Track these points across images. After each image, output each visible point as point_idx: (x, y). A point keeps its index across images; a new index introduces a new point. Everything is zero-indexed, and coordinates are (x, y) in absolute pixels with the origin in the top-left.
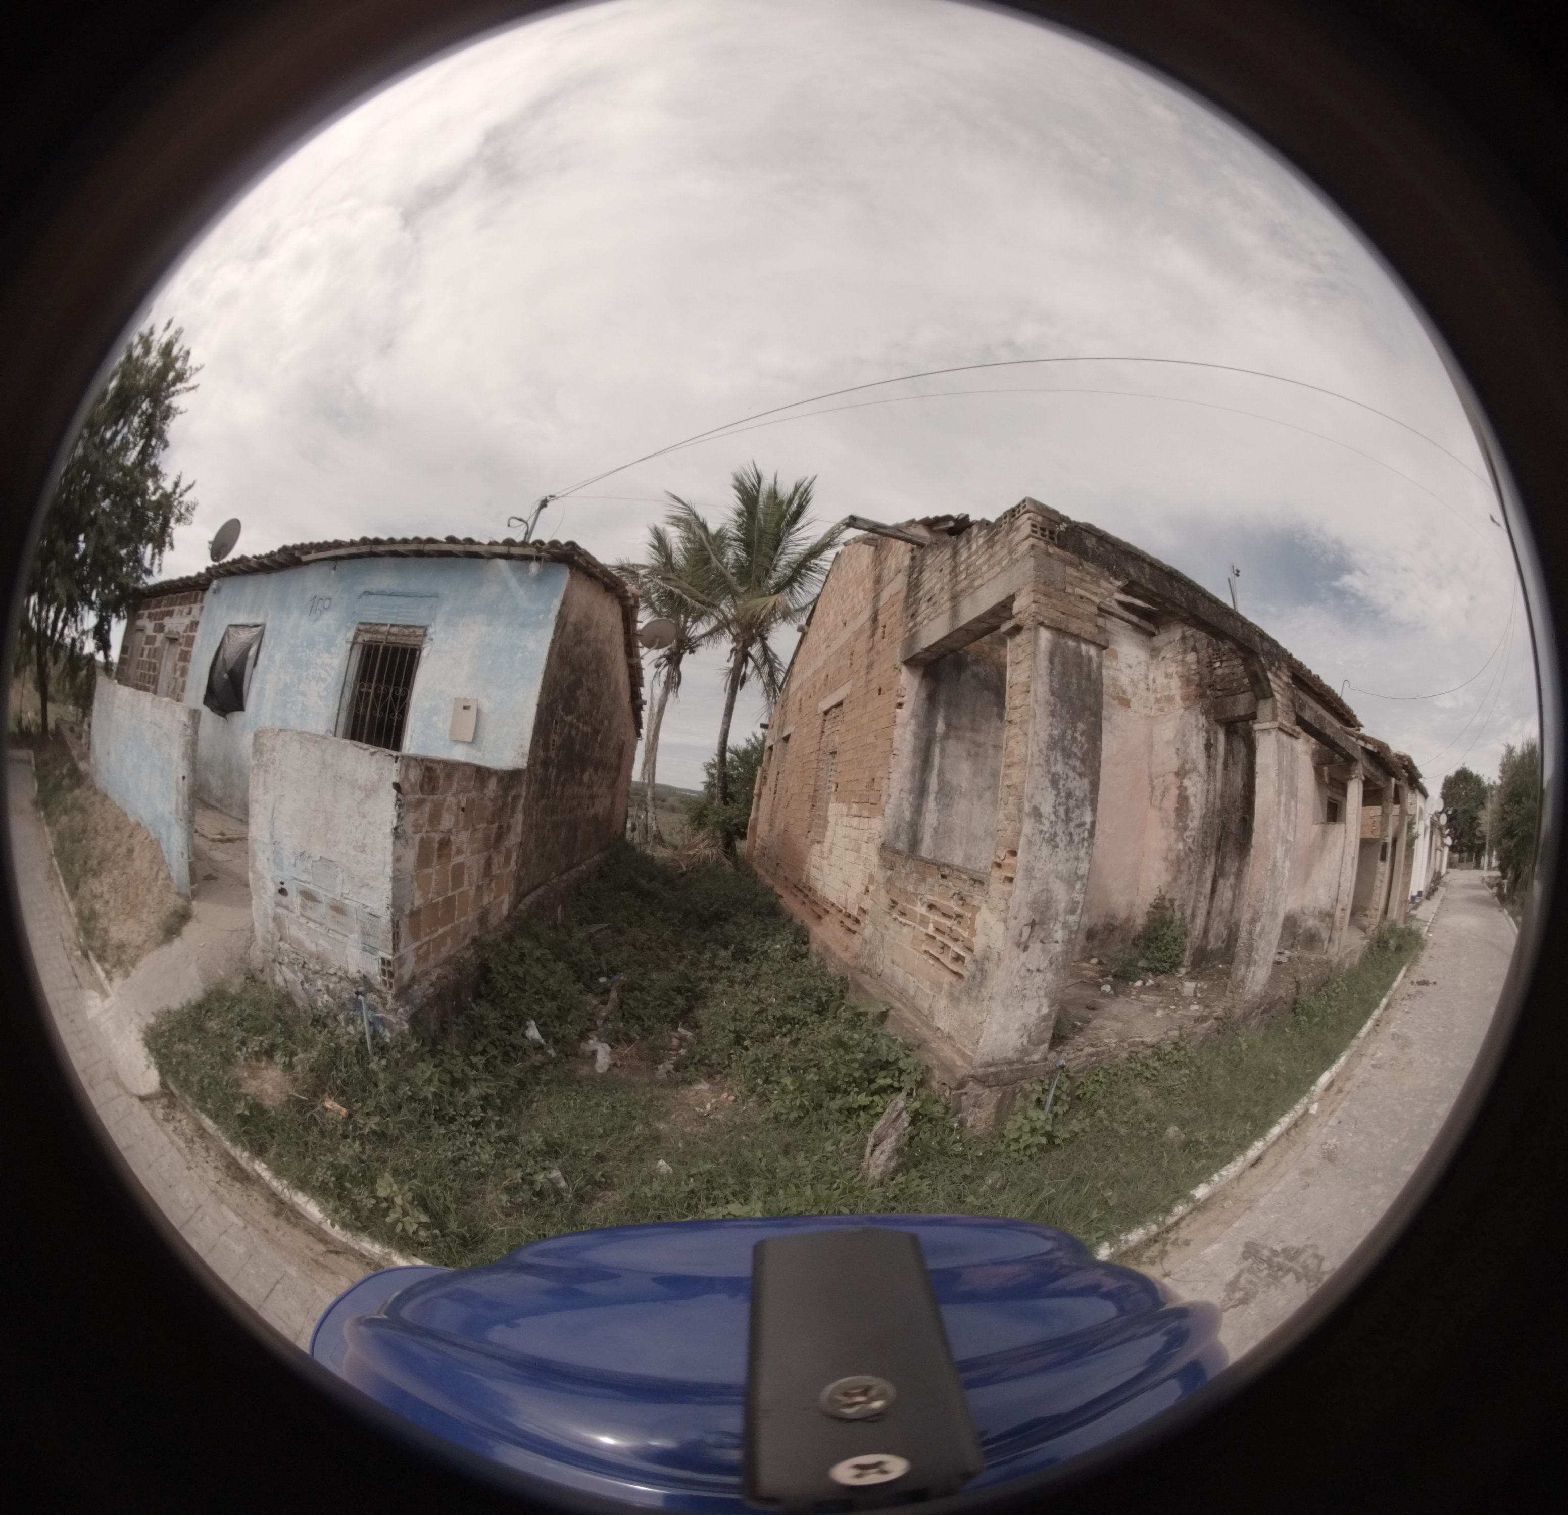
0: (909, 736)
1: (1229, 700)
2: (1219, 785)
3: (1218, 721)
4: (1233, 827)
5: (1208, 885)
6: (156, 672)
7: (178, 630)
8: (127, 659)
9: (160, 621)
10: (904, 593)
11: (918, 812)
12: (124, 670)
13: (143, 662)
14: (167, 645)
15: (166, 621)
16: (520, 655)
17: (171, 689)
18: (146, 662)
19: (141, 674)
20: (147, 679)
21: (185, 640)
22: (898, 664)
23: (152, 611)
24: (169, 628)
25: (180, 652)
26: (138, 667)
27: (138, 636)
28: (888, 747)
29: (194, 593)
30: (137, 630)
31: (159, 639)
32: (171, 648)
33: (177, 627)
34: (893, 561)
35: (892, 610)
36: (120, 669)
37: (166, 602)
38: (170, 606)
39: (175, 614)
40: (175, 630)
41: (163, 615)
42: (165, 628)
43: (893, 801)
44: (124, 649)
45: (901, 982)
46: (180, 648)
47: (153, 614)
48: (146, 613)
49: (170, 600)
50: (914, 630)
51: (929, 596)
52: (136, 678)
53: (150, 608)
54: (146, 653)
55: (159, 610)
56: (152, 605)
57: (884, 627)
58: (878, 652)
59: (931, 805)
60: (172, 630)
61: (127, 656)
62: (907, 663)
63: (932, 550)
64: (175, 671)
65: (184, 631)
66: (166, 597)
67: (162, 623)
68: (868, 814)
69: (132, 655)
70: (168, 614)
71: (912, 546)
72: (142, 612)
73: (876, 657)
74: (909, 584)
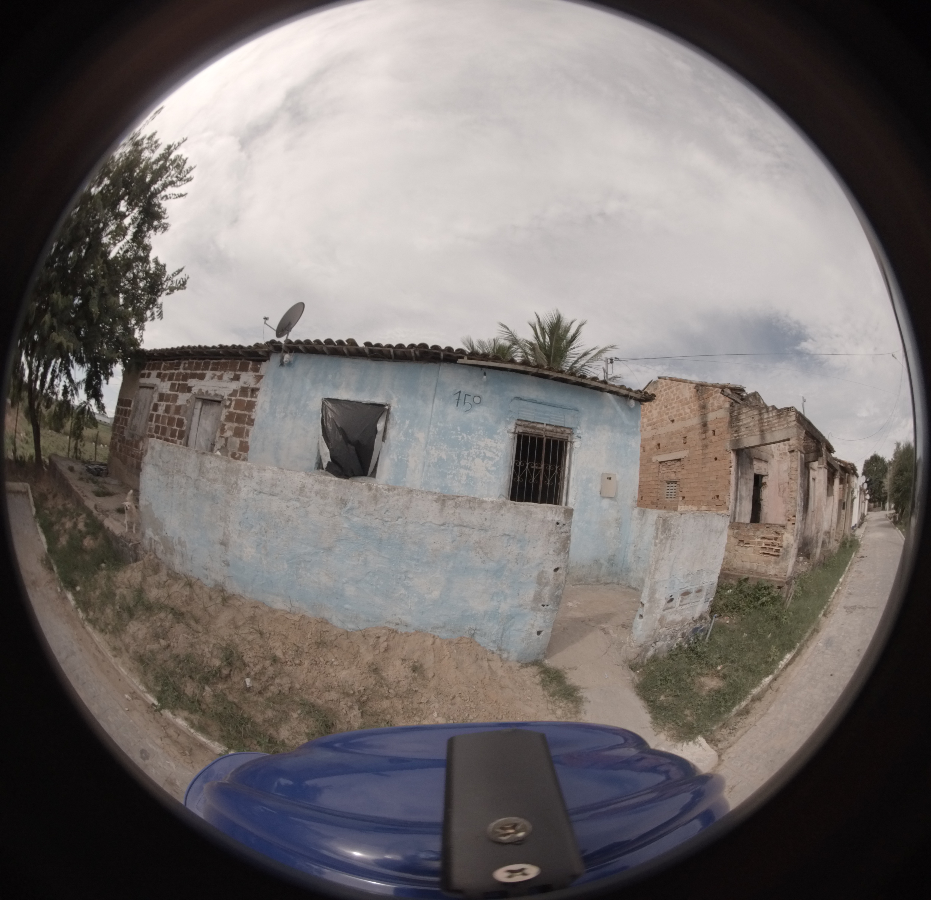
0: (734, 479)
6: (184, 428)
7: (217, 392)
8: (130, 411)
9: (181, 382)
10: (727, 419)
11: (735, 507)
12: (126, 420)
13: (158, 416)
14: (199, 405)
15: (191, 382)
16: (629, 450)
17: (218, 446)
18: (163, 417)
19: (157, 427)
20: (169, 432)
21: (233, 403)
22: (728, 450)
23: (163, 372)
24: (200, 390)
25: (227, 414)
26: (151, 420)
27: (144, 394)
28: (727, 483)
29: (240, 362)
30: (141, 387)
31: (183, 399)
32: (207, 408)
33: (215, 390)
34: (715, 402)
35: (719, 425)
36: (119, 418)
37: (186, 365)
38: (195, 369)
39: (207, 377)
40: (213, 393)
41: (185, 377)
42: (193, 389)
43: (731, 504)
44: (123, 401)
45: (748, 567)
46: (227, 410)
47: (165, 375)
48: (154, 373)
49: (194, 364)
50: (738, 438)
51: (746, 426)
52: (148, 430)
53: (159, 368)
54: (161, 410)
55: (176, 372)
56: (163, 366)
57: (714, 431)
58: (711, 442)
59: (738, 504)
60: (207, 392)
61: (129, 408)
62: (733, 450)
63: (746, 407)
64: (223, 430)
65: (231, 395)
66: (187, 362)
67: (187, 384)
68: (716, 510)
69: (136, 408)
70: (194, 376)
71: (730, 400)
72: (147, 372)
73: (709, 443)
74: (731, 417)
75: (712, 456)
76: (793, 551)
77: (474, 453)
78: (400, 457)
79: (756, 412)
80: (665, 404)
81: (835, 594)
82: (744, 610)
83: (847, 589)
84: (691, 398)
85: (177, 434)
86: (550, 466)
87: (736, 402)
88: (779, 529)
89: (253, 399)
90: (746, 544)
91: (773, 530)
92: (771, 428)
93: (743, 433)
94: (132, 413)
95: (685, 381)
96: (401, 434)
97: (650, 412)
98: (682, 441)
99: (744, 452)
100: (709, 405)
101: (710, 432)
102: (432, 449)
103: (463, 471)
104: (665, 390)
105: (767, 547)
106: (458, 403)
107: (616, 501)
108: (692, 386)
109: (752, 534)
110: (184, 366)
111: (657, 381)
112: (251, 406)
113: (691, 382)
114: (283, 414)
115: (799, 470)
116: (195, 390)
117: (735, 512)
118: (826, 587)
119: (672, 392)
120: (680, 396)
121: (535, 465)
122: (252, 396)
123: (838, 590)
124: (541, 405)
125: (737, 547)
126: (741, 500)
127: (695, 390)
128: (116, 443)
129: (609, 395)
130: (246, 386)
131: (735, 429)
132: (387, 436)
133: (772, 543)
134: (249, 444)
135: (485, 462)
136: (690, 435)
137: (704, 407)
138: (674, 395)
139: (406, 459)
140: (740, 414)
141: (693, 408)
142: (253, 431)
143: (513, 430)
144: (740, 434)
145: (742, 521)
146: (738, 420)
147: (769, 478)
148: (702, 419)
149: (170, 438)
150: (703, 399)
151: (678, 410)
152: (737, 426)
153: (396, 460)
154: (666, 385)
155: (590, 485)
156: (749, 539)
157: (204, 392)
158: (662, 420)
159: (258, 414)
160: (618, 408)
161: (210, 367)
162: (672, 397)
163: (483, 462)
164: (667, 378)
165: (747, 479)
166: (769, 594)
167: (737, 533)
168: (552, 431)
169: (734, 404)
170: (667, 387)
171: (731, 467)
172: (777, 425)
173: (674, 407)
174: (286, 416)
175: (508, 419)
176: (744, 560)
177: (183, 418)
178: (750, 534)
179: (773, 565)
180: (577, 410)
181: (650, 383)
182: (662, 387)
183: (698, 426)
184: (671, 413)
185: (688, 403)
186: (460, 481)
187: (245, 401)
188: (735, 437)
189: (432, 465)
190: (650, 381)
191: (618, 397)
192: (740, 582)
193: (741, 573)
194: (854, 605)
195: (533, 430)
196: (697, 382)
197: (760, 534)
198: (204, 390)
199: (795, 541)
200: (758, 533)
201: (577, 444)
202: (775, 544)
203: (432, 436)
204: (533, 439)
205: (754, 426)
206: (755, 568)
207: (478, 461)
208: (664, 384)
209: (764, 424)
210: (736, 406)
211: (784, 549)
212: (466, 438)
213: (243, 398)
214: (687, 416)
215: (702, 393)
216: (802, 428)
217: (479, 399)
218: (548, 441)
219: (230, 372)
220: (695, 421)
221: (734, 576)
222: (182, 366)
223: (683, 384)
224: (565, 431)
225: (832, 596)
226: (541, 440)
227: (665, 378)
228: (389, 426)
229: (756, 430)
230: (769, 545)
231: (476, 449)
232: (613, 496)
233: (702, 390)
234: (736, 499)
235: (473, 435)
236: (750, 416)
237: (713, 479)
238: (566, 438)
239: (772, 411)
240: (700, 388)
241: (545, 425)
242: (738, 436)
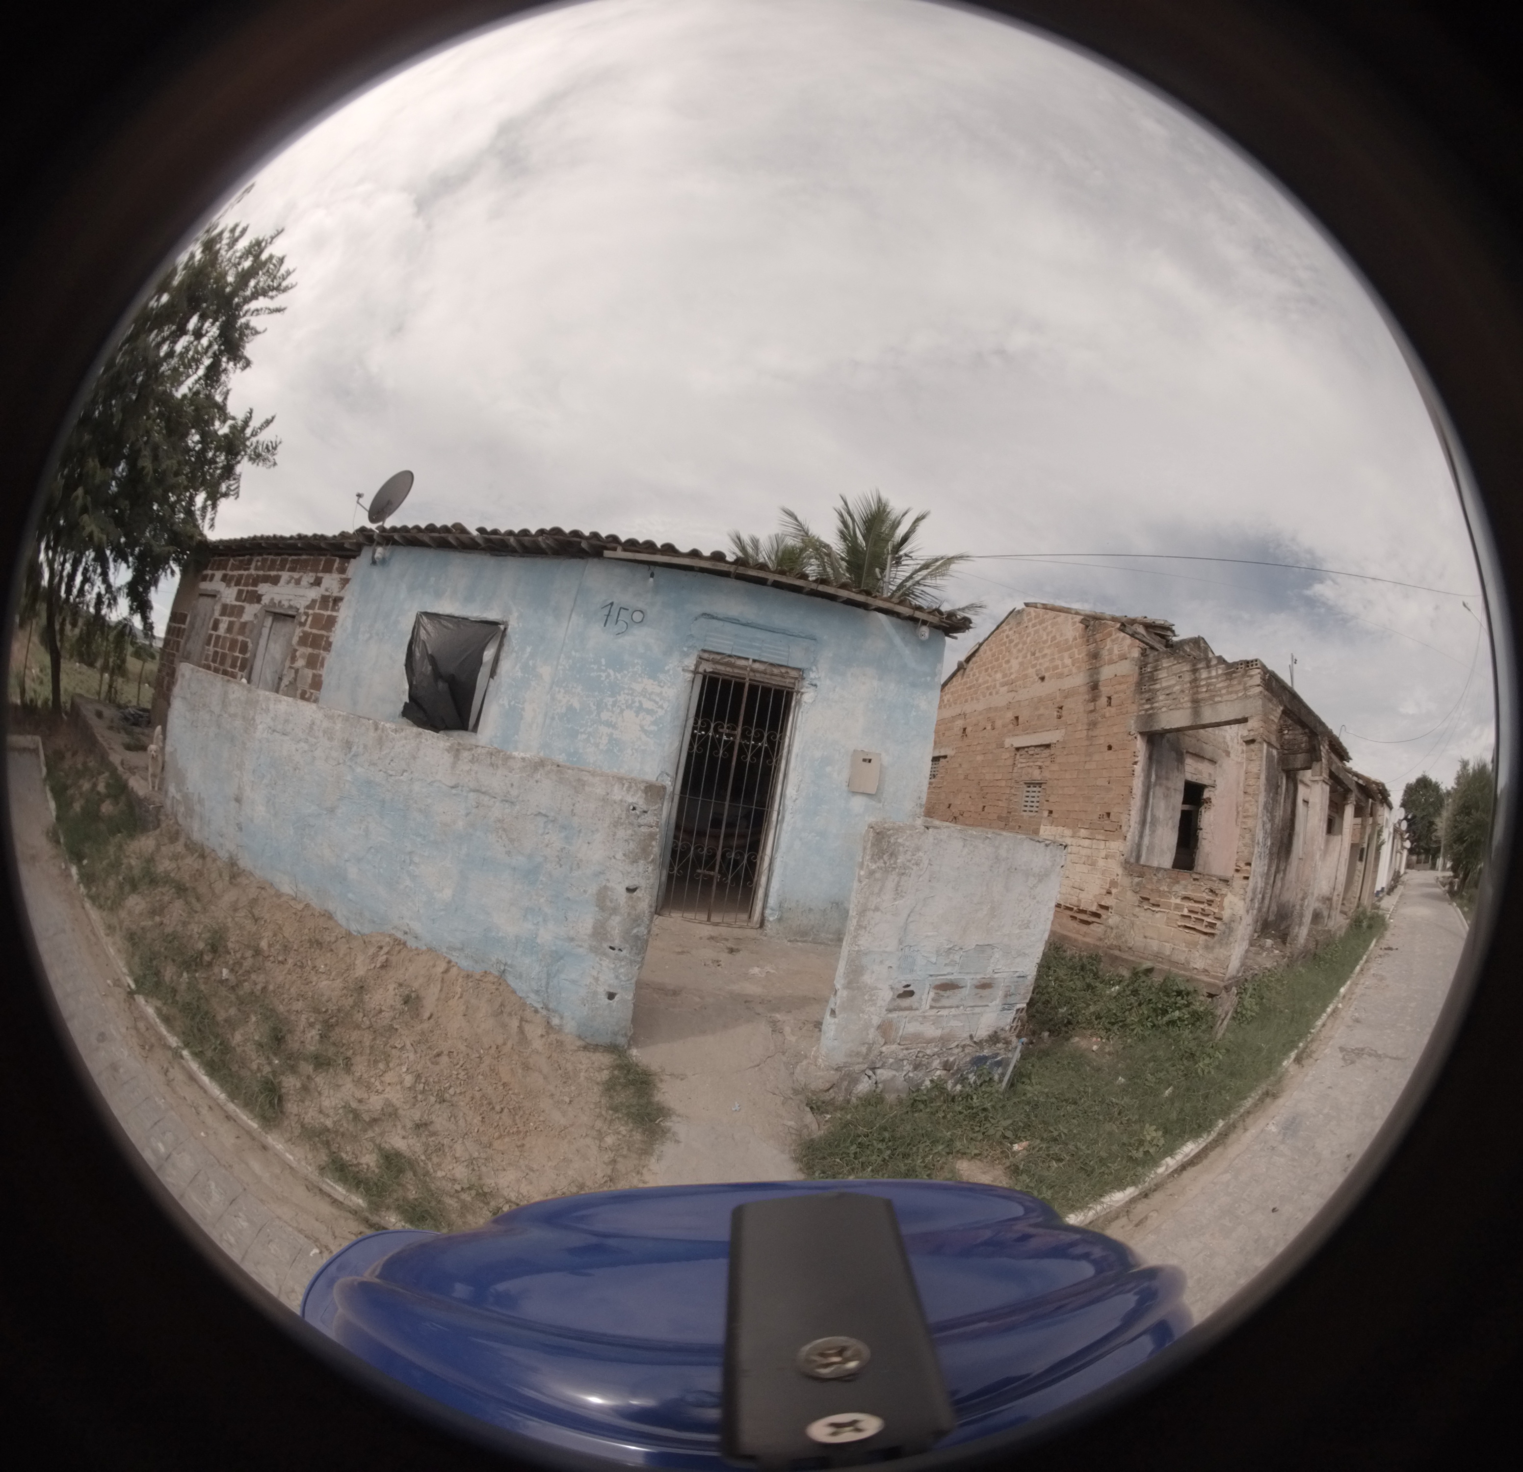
0: (1140, 785)
1: (1291, 757)
2: (1281, 813)
3: (1283, 770)
4: (1285, 841)
5: (1272, 878)
6: (248, 655)
7: (292, 603)
8: (184, 629)
9: (250, 588)
10: (1134, 678)
11: (1141, 836)
12: (178, 643)
13: (218, 637)
14: (269, 621)
15: (263, 588)
16: (914, 713)
17: (285, 681)
18: (225, 638)
19: (216, 653)
20: (229, 661)
21: (310, 619)
22: (1133, 732)
23: (230, 573)
24: (272, 599)
25: (301, 634)
26: (208, 644)
27: (204, 603)
28: (1126, 791)
29: (323, 558)
30: (202, 595)
31: (250, 611)
32: (278, 625)
33: (290, 600)
34: (1116, 648)
35: (1118, 688)
36: (170, 641)
37: (259, 564)
38: (269, 570)
39: (282, 581)
40: (286, 604)
41: (256, 581)
42: (263, 598)
43: (1131, 830)
44: (176, 617)
45: (1155, 949)
46: (301, 629)
47: (233, 576)
48: (219, 574)
49: (269, 562)
50: (1151, 712)
51: (1168, 692)
52: (204, 657)
53: (225, 569)
54: (223, 627)
55: (246, 573)
56: (230, 565)
57: (1110, 698)
58: (1104, 716)
59: (1147, 831)
60: (280, 602)
61: (183, 626)
62: (1142, 734)
63: (1168, 657)
64: (293, 659)
65: (308, 607)
66: (260, 558)
67: (256, 591)
68: (1103, 838)
69: (192, 625)
70: (266, 579)
71: (1142, 645)
72: (209, 572)
73: (1100, 719)
74: (1141, 674)
75: (1102, 741)
76: (1244, 929)
77: (624, 702)
78: (513, 703)
79: (1186, 667)
80: (1032, 649)
81: (1329, 1017)
82: (1133, 1030)
83: (1352, 1009)
84: (1075, 639)
85: (239, 664)
86: (753, 731)
87: (1152, 648)
88: (1216, 885)
89: (334, 614)
90: (1154, 905)
91: (1205, 885)
92: (1212, 698)
93: (1161, 704)
94: (186, 633)
95: (1067, 611)
96: (517, 668)
97: (1008, 662)
98: (1056, 714)
99: (1165, 741)
100: (1105, 653)
101: (1103, 700)
102: (559, 692)
103: (604, 730)
104: (1034, 626)
105: (1193, 915)
106: (606, 621)
107: (880, 801)
108: (1079, 618)
109: (1166, 889)
110: (256, 565)
111: (1023, 610)
112: (330, 623)
113: (1077, 613)
114: (367, 635)
115: (1263, 777)
116: (265, 600)
117: (1139, 845)
118: (1308, 1005)
119: (1045, 629)
120: (1058, 637)
121: (725, 726)
122: (333, 610)
123: (1334, 1011)
124: (749, 629)
125: (1137, 909)
126: (1154, 823)
127: (1082, 626)
128: (163, 678)
129: (881, 616)
130: (327, 594)
131: (1147, 696)
132: (498, 671)
133: (1203, 910)
134: (323, 678)
135: (641, 716)
136: (1069, 704)
137: (1095, 656)
138: (1048, 634)
139: (520, 706)
140: (1156, 670)
141: (1077, 656)
142: (330, 659)
143: (692, 668)
144: (1156, 705)
145: (1155, 864)
146: (1153, 679)
147: (1217, 792)
148: (1091, 676)
149: (230, 669)
150: (1095, 642)
151: (1053, 660)
152: (1150, 691)
153: (507, 707)
154: (1037, 617)
155: (829, 769)
156: (1160, 896)
157: (276, 602)
158: (1026, 676)
159: (338, 636)
160: (898, 640)
161: (288, 566)
162: (1045, 638)
163: (637, 716)
164: (1039, 605)
165: (1168, 789)
166: (1188, 1005)
167: (1138, 884)
168: (764, 673)
169: (1148, 652)
170: (1037, 621)
171: (1135, 763)
172: (1224, 691)
173: (1045, 656)
174: (370, 638)
175: (685, 649)
176: (1147, 934)
177: (248, 640)
178: (1161, 889)
179: (1201, 952)
180: (815, 640)
181: (1011, 613)
182: (1030, 620)
183: (1084, 689)
184: (1041, 664)
185: (1069, 648)
186: (597, 745)
187: (323, 615)
188: (1147, 710)
189: (557, 717)
190: (1011, 609)
191: (899, 621)
192: (1135, 974)
193: (1141, 958)
194: (1361, 1046)
195: (729, 669)
196: (1088, 613)
197: (1180, 889)
198: (277, 599)
199: (1248, 912)
200: (1176, 888)
201: (808, 697)
202: (1207, 912)
203: (561, 672)
204: (726, 683)
205: (1183, 691)
206: (1168, 953)
207: (629, 714)
208: (1033, 614)
209: (1200, 690)
210: (1152, 655)
211: (1225, 924)
212: (612, 677)
213: (322, 612)
214: (1066, 671)
215: (1093, 631)
216: (1275, 701)
217: (641, 615)
218: (753, 688)
219: (311, 574)
220: (1079, 680)
221: (1126, 961)
222: (253, 566)
223: (1063, 615)
224: (787, 673)
225: (1319, 1023)
226: (740, 686)
227: (1034, 605)
228: (503, 655)
229: (1186, 699)
230: (1196, 913)
231: (628, 694)
232: (874, 793)
233: (1094, 626)
234: (1143, 823)
235: (626, 672)
236: (1175, 674)
237: (1102, 782)
238: (791, 686)
239: (1216, 665)
240: (1092, 623)
241: (751, 661)
242: (1152, 708)
